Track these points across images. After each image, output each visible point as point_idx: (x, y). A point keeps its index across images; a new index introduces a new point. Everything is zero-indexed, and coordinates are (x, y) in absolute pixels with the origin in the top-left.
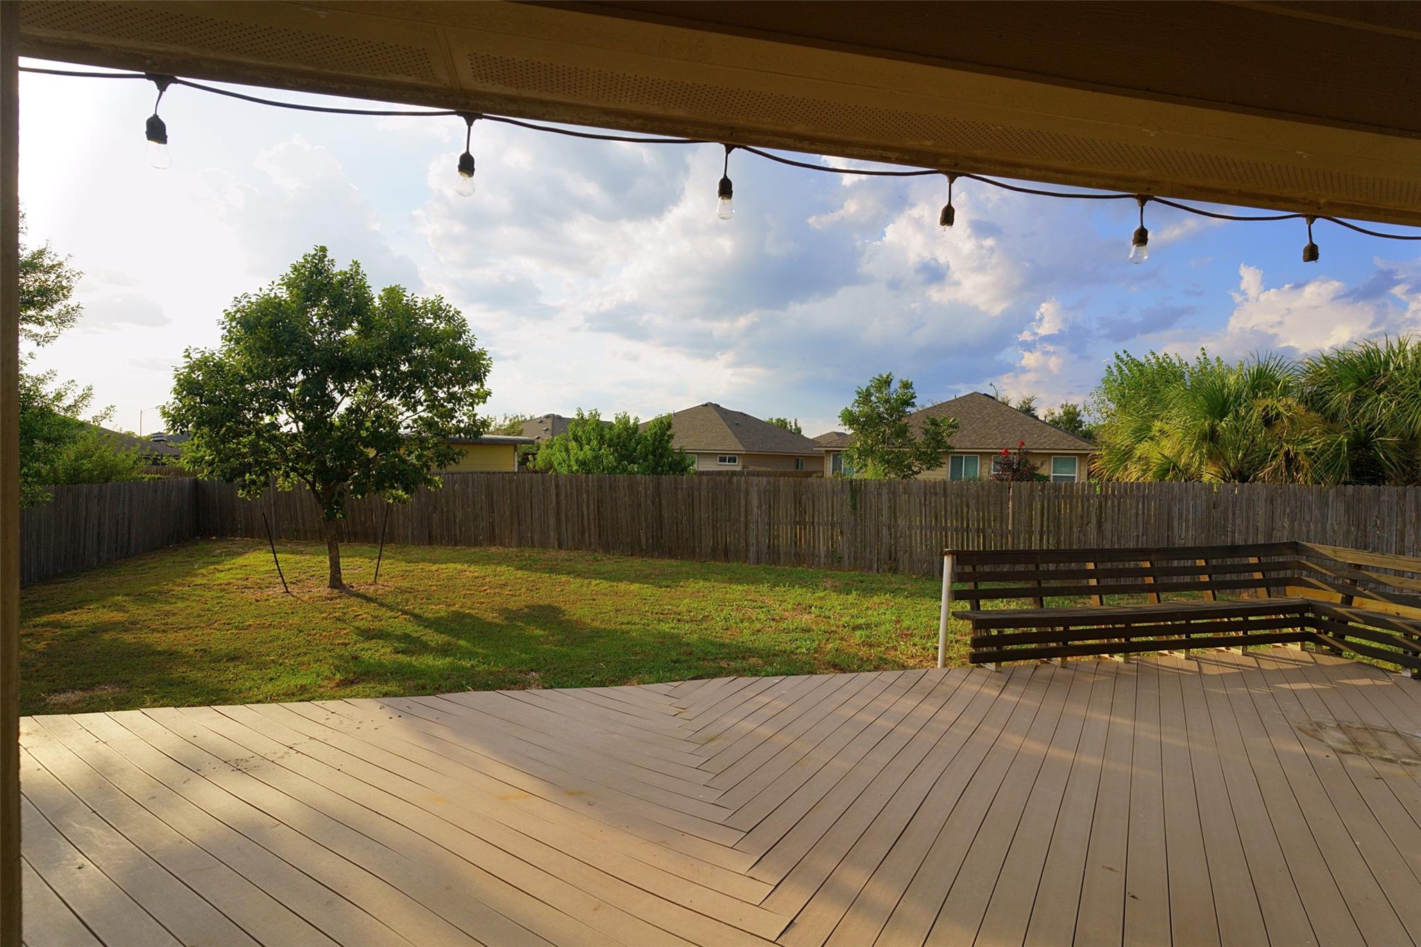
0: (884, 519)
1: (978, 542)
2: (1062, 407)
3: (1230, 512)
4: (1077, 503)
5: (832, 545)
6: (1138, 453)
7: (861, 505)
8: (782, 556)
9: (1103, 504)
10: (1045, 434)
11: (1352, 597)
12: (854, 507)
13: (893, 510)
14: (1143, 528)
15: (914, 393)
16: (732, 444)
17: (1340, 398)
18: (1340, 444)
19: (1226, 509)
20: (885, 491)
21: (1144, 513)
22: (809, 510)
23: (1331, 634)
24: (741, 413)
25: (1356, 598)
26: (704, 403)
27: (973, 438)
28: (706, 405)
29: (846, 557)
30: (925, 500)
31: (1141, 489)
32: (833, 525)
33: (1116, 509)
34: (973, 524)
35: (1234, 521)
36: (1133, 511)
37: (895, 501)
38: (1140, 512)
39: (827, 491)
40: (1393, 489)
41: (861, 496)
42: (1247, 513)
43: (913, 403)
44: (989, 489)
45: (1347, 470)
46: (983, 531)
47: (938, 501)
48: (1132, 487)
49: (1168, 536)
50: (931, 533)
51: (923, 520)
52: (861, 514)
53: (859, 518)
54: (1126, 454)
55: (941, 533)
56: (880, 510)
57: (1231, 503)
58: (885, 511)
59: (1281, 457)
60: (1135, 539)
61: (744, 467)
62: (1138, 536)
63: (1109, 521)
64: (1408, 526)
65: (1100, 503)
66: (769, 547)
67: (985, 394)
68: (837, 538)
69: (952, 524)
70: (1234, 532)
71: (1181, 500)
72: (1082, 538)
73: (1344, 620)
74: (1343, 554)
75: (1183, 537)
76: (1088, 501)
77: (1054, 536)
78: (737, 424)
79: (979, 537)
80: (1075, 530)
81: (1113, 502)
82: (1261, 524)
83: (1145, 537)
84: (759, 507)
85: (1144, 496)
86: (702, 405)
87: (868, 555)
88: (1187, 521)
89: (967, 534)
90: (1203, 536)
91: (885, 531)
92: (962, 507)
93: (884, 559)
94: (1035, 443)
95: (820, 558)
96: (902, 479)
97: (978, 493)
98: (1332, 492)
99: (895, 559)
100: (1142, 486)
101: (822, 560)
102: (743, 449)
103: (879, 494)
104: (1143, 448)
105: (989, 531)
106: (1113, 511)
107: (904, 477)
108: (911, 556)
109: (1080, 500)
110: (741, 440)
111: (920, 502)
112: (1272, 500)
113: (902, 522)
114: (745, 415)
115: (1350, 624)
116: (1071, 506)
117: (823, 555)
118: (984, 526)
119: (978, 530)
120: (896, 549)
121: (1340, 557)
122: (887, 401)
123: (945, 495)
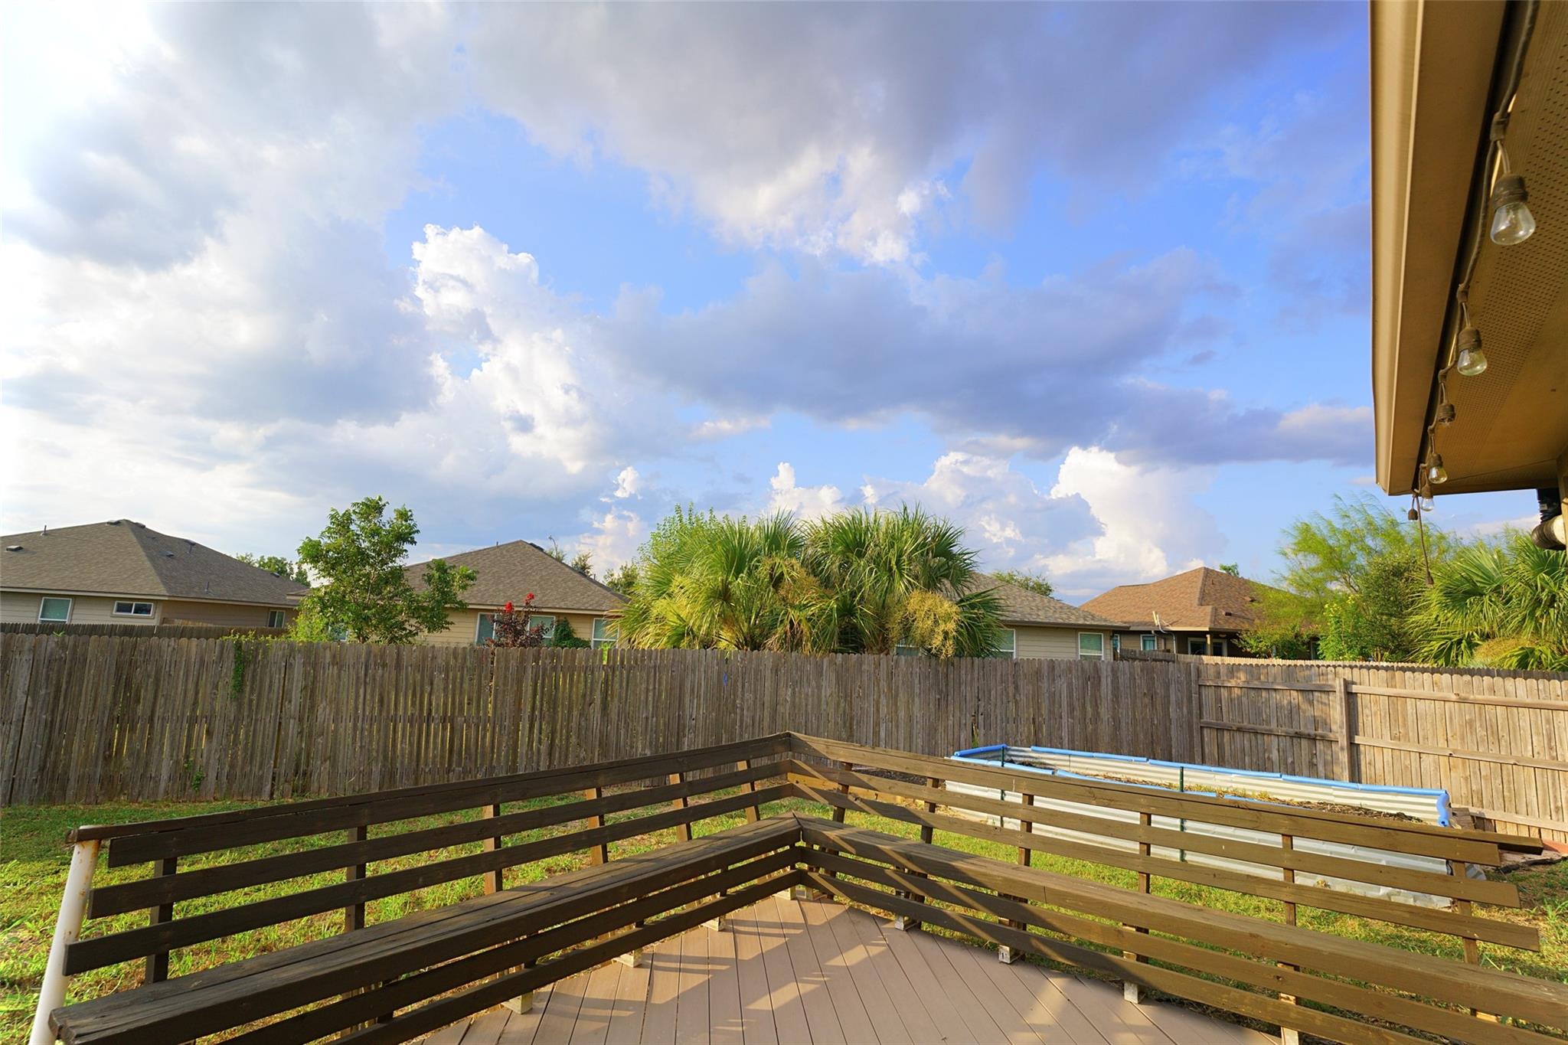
0: (293, 707)
1: (444, 736)
2: (622, 569)
3: (739, 684)
4: (579, 676)
5: (187, 757)
6: (654, 612)
7: (253, 683)
8: (72, 782)
9: (610, 678)
10: (589, 593)
11: (844, 810)
12: (239, 687)
13: (310, 691)
14: (653, 707)
15: (415, 525)
16: (149, 584)
17: (833, 564)
18: (831, 610)
19: (736, 681)
20: (298, 662)
21: (654, 688)
22: (147, 695)
23: (822, 871)
24: (186, 541)
25: (848, 813)
26: (116, 519)
27: (509, 594)
28: (118, 523)
29: (212, 776)
30: (366, 675)
31: (653, 657)
32: (193, 721)
33: (624, 684)
34: (437, 711)
35: (743, 695)
36: (644, 686)
37: (315, 677)
38: (651, 688)
39: (188, 662)
40: (871, 657)
41: (255, 670)
42: (755, 685)
43: (412, 538)
44: (464, 659)
45: (835, 638)
46: (452, 720)
47: (386, 675)
48: (643, 656)
49: (679, 715)
50: (371, 725)
51: (360, 706)
52: (251, 701)
53: (246, 706)
54: (644, 613)
55: (387, 726)
56: (285, 695)
57: (740, 674)
58: (296, 695)
59: (787, 622)
60: (644, 721)
61: (164, 621)
62: (647, 718)
63: (616, 700)
64: (882, 696)
65: (607, 675)
66: (42, 769)
67: (531, 544)
68: (198, 744)
69: (405, 712)
70: (742, 710)
71: (693, 671)
72: (583, 724)
73: (835, 850)
74: (835, 750)
75: (694, 717)
76: (592, 673)
77: (548, 723)
78: (170, 556)
79: (444, 729)
80: (575, 713)
81: (621, 673)
82: (767, 699)
83: (654, 719)
84: (32, 692)
85: (655, 666)
86: (110, 523)
87: (256, 769)
88: (699, 697)
89: (428, 726)
90: (714, 714)
91: (292, 727)
92: (422, 687)
93: (286, 775)
94: (578, 602)
95: (157, 783)
96: (390, 642)
97: (447, 664)
98: (826, 661)
99: (305, 773)
100: (654, 654)
101: (163, 785)
102: (165, 593)
103: (288, 667)
104: (660, 606)
105: (460, 719)
106: (621, 685)
107: (392, 640)
108: (334, 766)
109: (582, 675)
110: (165, 580)
111: (358, 678)
112: (776, 671)
113: (323, 711)
114: (193, 544)
115: (840, 854)
116: (572, 679)
117: (165, 776)
118: (453, 713)
119: (444, 720)
120: (308, 755)
121: (832, 753)
122: (375, 533)
123: (398, 666)
